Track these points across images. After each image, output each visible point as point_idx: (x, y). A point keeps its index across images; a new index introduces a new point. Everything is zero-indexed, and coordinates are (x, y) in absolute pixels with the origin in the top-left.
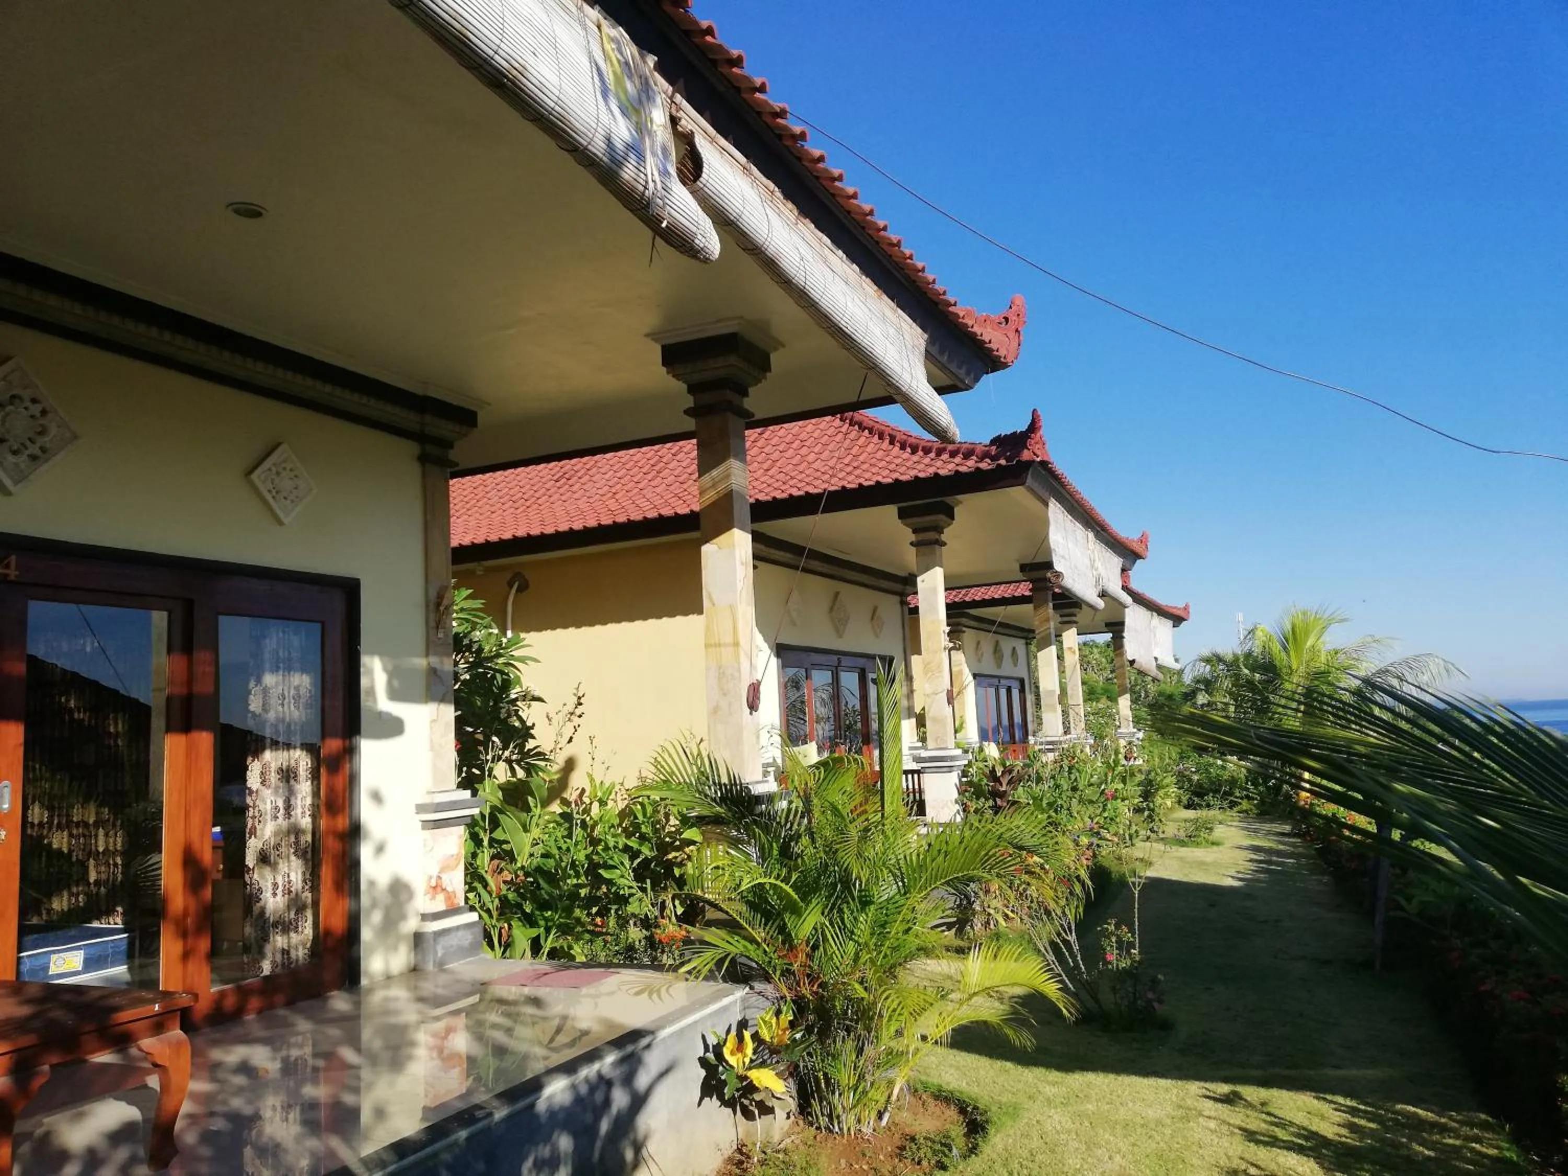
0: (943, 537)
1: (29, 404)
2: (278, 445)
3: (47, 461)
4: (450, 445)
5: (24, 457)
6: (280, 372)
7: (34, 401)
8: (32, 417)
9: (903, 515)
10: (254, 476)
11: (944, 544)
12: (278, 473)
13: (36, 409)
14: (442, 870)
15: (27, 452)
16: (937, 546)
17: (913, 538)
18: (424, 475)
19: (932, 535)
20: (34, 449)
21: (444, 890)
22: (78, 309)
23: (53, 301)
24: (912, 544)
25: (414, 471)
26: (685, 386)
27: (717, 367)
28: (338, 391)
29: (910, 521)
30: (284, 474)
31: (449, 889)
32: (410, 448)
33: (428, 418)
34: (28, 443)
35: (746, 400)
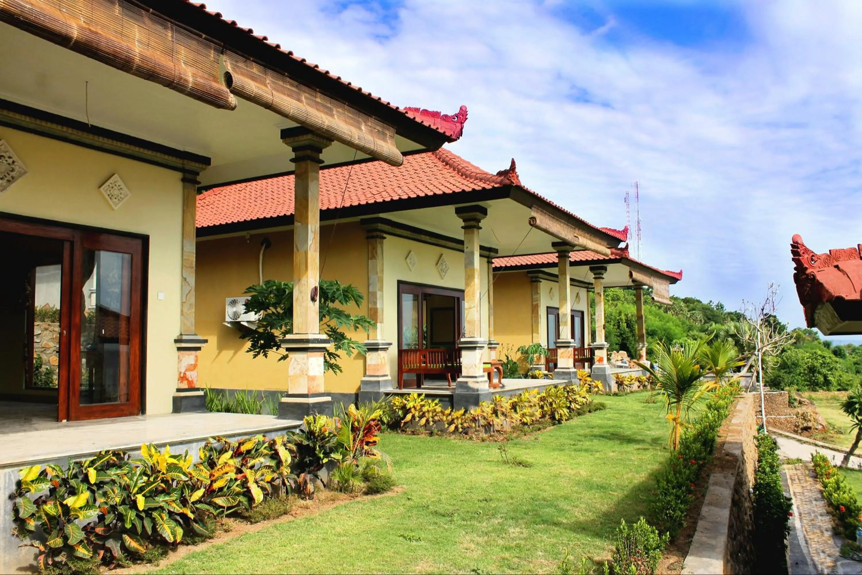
0: (480, 225)
1: (8, 159)
2: (114, 174)
3: (15, 181)
4: (198, 174)
5: (5, 181)
6: (115, 142)
7: (10, 158)
8: (9, 164)
9: (458, 211)
10: (101, 189)
11: (481, 228)
12: (113, 187)
13: (10, 161)
14: (186, 371)
15: (6, 179)
16: (475, 230)
17: (463, 224)
18: (184, 188)
19: (472, 223)
20: (9, 178)
21: (187, 379)
22: (28, 119)
23: (18, 116)
24: (462, 227)
25: (179, 186)
26: (291, 149)
27: (305, 139)
28: (142, 150)
29: (462, 215)
30: (115, 187)
31: (190, 379)
32: (179, 175)
33: (186, 161)
34: (7, 175)
35: (320, 155)
